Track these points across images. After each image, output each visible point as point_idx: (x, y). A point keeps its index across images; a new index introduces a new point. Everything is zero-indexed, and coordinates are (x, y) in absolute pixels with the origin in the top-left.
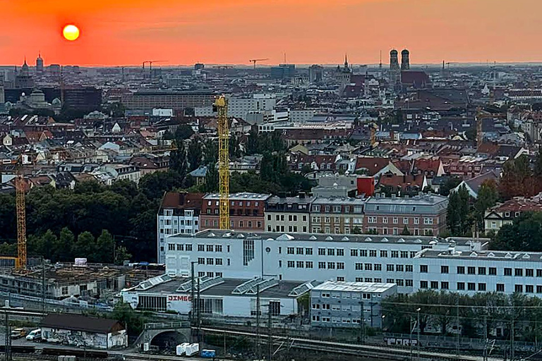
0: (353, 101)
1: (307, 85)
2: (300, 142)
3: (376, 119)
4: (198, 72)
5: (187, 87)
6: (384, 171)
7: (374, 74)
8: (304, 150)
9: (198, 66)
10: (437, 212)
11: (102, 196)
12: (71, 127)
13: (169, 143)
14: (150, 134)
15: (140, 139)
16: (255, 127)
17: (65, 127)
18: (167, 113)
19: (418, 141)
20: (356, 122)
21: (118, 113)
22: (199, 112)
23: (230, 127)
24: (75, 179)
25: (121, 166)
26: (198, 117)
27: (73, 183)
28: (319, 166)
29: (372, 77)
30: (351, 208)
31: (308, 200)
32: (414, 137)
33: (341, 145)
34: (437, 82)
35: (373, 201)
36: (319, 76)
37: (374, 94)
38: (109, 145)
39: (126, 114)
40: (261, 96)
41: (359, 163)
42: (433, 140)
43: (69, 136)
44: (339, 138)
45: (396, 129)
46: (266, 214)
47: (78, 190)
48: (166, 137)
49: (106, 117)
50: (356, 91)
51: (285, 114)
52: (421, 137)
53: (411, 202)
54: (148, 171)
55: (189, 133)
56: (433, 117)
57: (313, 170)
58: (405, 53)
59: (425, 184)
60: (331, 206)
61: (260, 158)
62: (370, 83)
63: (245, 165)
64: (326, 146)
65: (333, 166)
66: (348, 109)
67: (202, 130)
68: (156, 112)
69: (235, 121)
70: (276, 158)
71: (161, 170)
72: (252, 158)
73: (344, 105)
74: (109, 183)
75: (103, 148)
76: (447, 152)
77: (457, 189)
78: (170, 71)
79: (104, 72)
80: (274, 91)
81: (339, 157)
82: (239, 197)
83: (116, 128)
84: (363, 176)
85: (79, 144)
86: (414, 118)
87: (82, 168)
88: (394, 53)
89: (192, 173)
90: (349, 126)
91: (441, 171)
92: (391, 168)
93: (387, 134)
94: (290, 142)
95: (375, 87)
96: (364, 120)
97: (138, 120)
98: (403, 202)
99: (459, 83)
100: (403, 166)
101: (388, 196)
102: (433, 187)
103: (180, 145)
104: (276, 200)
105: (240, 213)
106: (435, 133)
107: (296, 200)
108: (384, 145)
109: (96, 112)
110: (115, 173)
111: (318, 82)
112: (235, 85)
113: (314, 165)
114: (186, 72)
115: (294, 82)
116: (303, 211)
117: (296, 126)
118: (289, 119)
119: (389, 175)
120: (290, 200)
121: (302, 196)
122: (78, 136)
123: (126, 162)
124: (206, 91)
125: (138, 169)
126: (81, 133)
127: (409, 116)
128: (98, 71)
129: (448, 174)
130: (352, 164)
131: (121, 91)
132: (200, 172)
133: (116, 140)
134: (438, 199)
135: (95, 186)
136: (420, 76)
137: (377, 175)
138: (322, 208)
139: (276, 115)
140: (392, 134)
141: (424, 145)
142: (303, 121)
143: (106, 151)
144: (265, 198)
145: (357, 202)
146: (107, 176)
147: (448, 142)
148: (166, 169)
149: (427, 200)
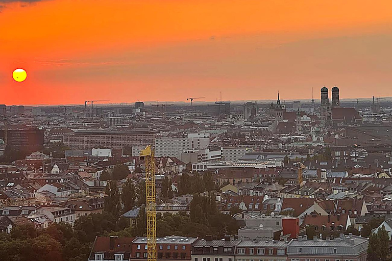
0: (285, 137)
1: (242, 122)
2: (231, 181)
3: (305, 157)
4: (138, 111)
5: (127, 126)
6: (309, 211)
7: (306, 110)
8: (235, 189)
9: (138, 104)
10: (357, 253)
11: (36, 241)
12: (12, 169)
13: (105, 184)
14: (87, 175)
15: (78, 181)
16: (189, 166)
17: (6, 169)
18: (106, 153)
19: (344, 179)
20: (285, 161)
21: (58, 153)
22: (136, 152)
23: (165, 166)
24: (11, 223)
25: (57, 209)
26: (135, 157)
27: (10, 227)
28: (247, 207)
29: (304, 113)
30: (275, 250)
31: (234, 243)
32: (341, 175)
33: (270, 184)
34: (367, 117)
35: (296, 243)
36: (254, 112)
37: (306, 130)
38: (46, 187)
39: (67, 154)
40: (196, 135)
41: (286, 202)
42: (359, 178)
43: (11, 178)
44: (269, 177)
45: (324, 167)
46: (193, 257)
47: (15, 234)
48: (103, 178)
49: (46, 157)
50: (289, 128)
51: (219, 153)
52: (347, 175)
53: (333, 244)
54: (83, 214)
55: (125, 173)
56: (361, 154)
57: (241, 211)
58: (336, 90)
59: (349, 224)
60: (256, 249)
61: (190, 198)
62: (303, 119)
63: (176, 206)
64: (256, 185)
65: (261, 207)
66: (280, 146)
67: (138, 170)
68: (95, 152)
69: (170, 160)
70: (205, 199)
71: (96, 212)
72: (184, 198)
73: (276, 142)
74: (46, 225)
75: (41, 190)
76: (371, 191)
77: (376, 231)
78: (111, 108)
79: (48, 111)
80: (210, 128)
81: (266, 197)
82: (166, 240)
83: (56, 169)
84: (288, 217)
85: (19, 187)
86: (342, 156)
87: (20, 211)
88: (324, 91)
89: (126, 215)
90: (279, 164)
91: (364, 210)
92: (316, 208)
93: (314, 173)
94: (221, 181)
95: (307, 122)
96: (294, 157)
97: (77, 161)
98: (325, 244)
99: (388, 118)
100: (328, 206)
101: (310, 238)
102: (356, 226)
103: (114, 187)
104: (203, 243)
105: (168, 256)
106: (361, 171)
107: (221, 242)
108: (311, 184)
109: (38, 153)
110: (51, 216)
111: (252, 119)
112: (173, 123)
113: (242, 206)
114: (126, 110)
115: (230, 119)
116: (228, 254)
117: (229, 165)
118: (221, 158)
119: (314, 214)
120: (216, 243)
121: (228, 240)
122: (18, 179)
123: (62, 205)
124: (144, 129)
125: (73, 212)
126: (22, 175)
127: (338, 153)
128: (43, 109)
129: (371, 213)
130: (279, 204)
131: (64, 130)
132: (133, 213)
133: (54, 182)
134: (358, 240)
135: (31, 231)
136: (351, 111)
137: (302, 215)
138: (247, 251)
139: (210, 154)
140: (319, 172)
141: (349, 184)
142: (235, 159)
143: (45, 193)
144: (192, 241)
145: (281, 244)
146: (43, 219)
147: (374, 180)
148: (100, 212)
149: (348, 242)
